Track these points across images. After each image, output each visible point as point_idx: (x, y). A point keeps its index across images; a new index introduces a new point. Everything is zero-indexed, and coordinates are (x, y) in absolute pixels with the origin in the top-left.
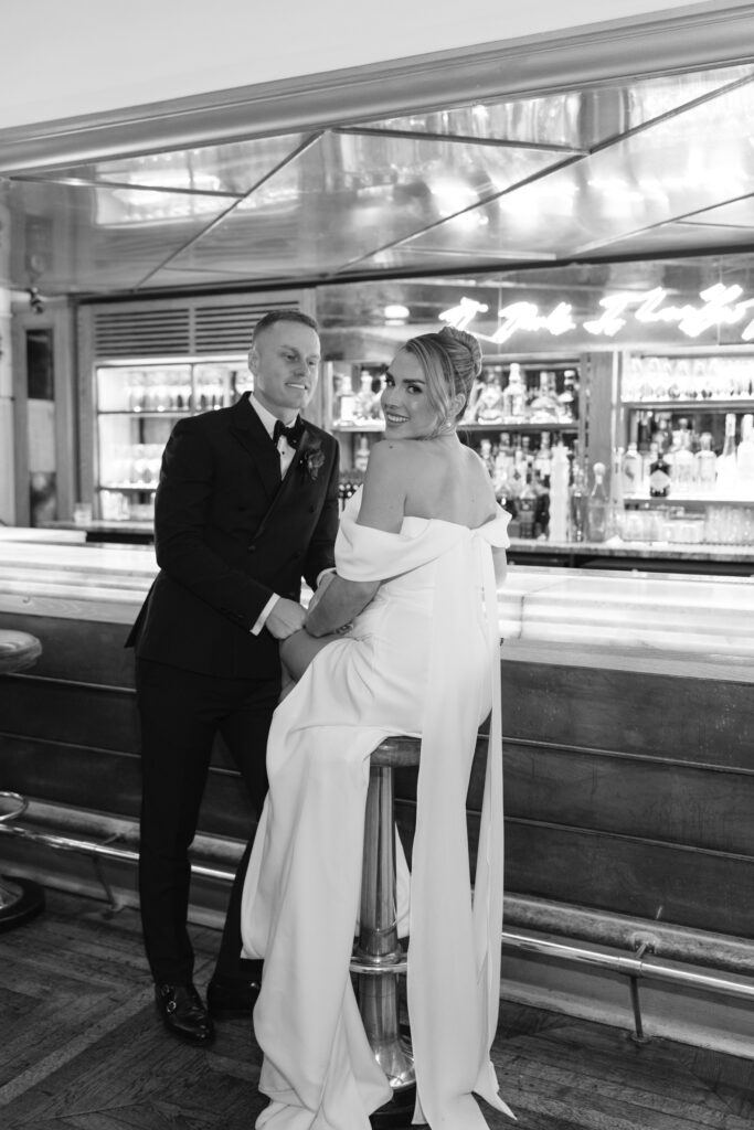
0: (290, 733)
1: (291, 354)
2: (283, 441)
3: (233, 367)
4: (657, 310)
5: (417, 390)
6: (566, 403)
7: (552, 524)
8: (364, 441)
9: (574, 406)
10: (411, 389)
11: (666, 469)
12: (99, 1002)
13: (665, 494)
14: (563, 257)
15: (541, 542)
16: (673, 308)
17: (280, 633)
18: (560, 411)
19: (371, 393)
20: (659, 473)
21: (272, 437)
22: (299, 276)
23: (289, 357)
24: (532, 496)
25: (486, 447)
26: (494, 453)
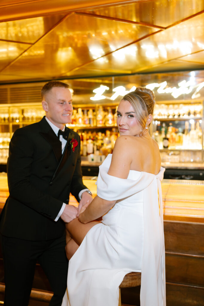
0: (78, 272)
1: (62, 102)
2: (61, 136)
3: (22, 108)
4: (165, 89)
5: (132, 116)
10: (129, 117)
11: (168, 139)
13: (167, 147)
14: (134, 72)
16: (170, 88)
17: (67, 220)
20: (166, 141)
21: (57, 135)
23: (61, 103)
25: (108, 133)
26: (111, 135)
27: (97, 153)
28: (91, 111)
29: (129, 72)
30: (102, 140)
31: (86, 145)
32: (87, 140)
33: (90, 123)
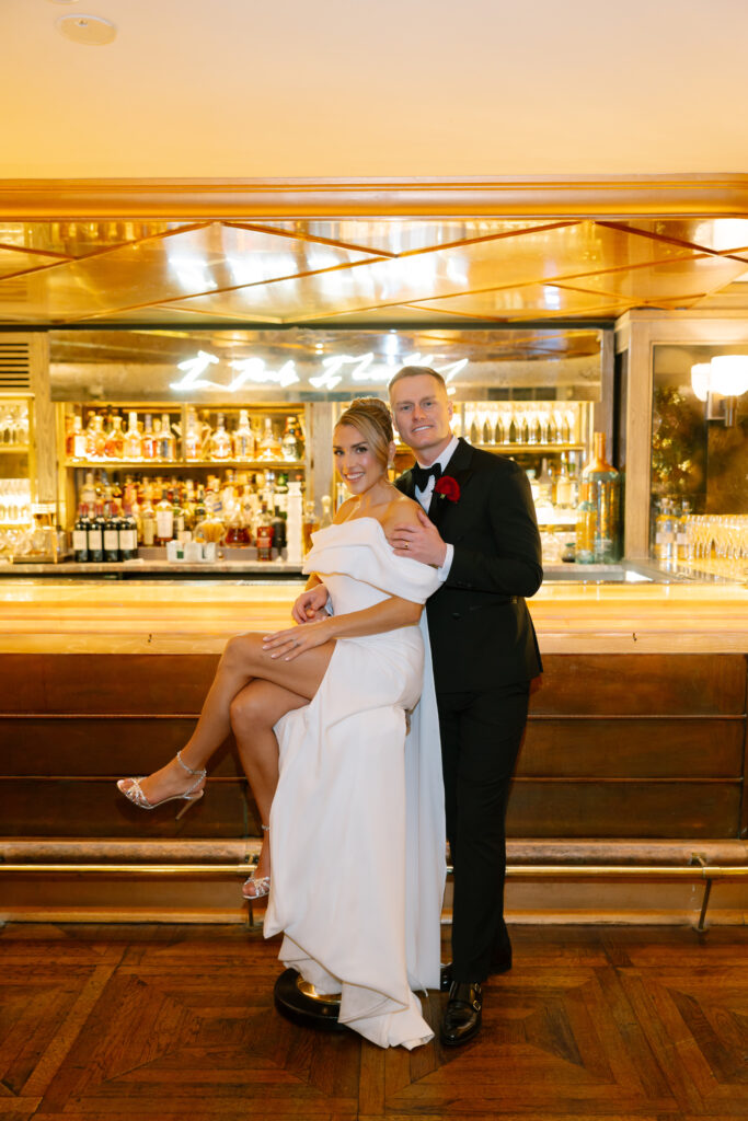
5: (363, 449)
6: (291, 445)
7: (289, 547)
8: (90, 476)
9: (299, 448)
10: (358, 451)
12: (57, 996)
14: (290, 320)
15: (278, 564)
18: (285, 452)
19: (103, 432)
22: (33, 320)
24: (267, 524)
25: (214, 482)
26: (222, 488)
27: (184, 536)
28: (166, 418)
29: (277, 321)
30: (197, 501)
31: (152, 516)
32: (155, 502)
33: (164, 454)
